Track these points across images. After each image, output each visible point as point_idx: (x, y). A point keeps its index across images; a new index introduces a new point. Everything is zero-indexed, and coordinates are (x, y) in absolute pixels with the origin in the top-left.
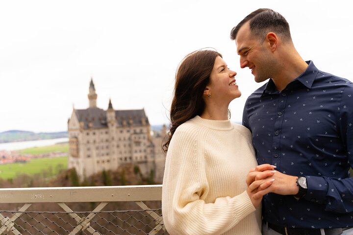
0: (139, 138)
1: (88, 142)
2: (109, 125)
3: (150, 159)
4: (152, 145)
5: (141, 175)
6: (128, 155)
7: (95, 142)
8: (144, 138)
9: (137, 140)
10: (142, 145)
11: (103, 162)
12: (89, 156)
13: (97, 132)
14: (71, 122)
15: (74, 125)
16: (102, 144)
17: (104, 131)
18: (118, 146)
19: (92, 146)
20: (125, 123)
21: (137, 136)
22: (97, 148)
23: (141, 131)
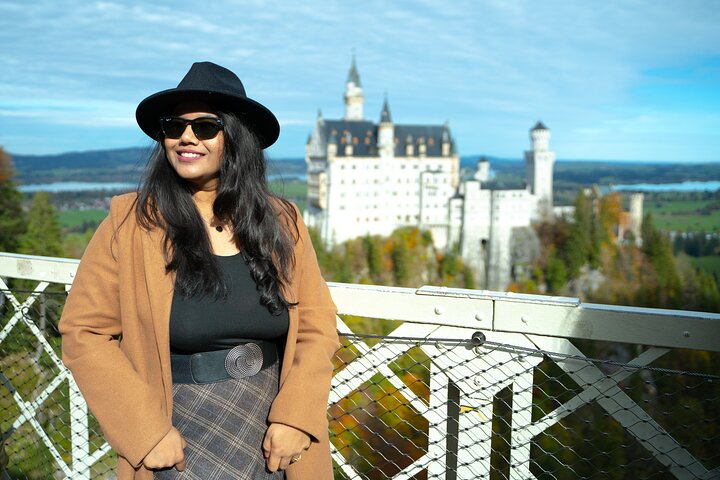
0: (436, 181)
1: (342, 182)
2: (382, 152)
3: (454, 222)
4: (459, 196)
5: (435, 250)
6: (412, 212)
7: (353, 182)
8: (445, 181)
9: (431, 183)
10: (439, 193)
11: (367, 220)
12: (342, 208)
13: (359, 162)
14: (312, 142)
16: (366, 188)
17: (371, 161)
18: (395, 194)
19: (348, 189)
20: (410, 150)
21: (432, 176)
22: (358, 195)
23: (440, 167)
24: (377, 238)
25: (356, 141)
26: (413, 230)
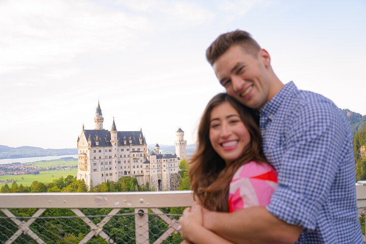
1: (95, 158)
2: (112, 144)
3: (145, 173)
4: (147, 162)
5: (138, 186)
6: (128, 170)
7: (100, 158)
8: (141, 155)
9: (135, 157)
10: (139, 161)
11: (107, 175)
12: (95, 170)
13: (102, 149)
14: (80, 141)
15: (83, 144)
16: (106, 160)
17: (108, 148)
18: (119, 162)
19: (97, 161)
20: (125, 142)
21: (136, 154)
22: (102, 164)
23: (139, 149)
24: (112, 182)
25: (100, 139)
26: (128, 178)
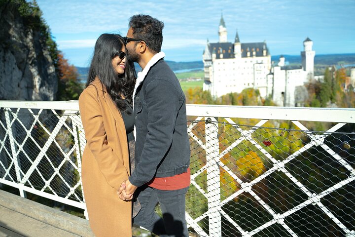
0: (261, 67)
1: (219, 69)
2: (236, 56)
3: (268, 85)
4: (271, 73)
5: (261, 98)
6: (251, 81)
7: (224, 69)
8: (265, 67)
9: (259, 69)
10: (262, 72)
11: (231, 86)
12: (220, 81)
13: (226, 61)
14: (206, 53)
16: (230, 72)
17: (231, 60)
20: (249, 54)
21: (259, 65)
22: (226, 75)
23: (263, 61)
24: (235, 94)
25: (224, 51)
26: (251, 89)
